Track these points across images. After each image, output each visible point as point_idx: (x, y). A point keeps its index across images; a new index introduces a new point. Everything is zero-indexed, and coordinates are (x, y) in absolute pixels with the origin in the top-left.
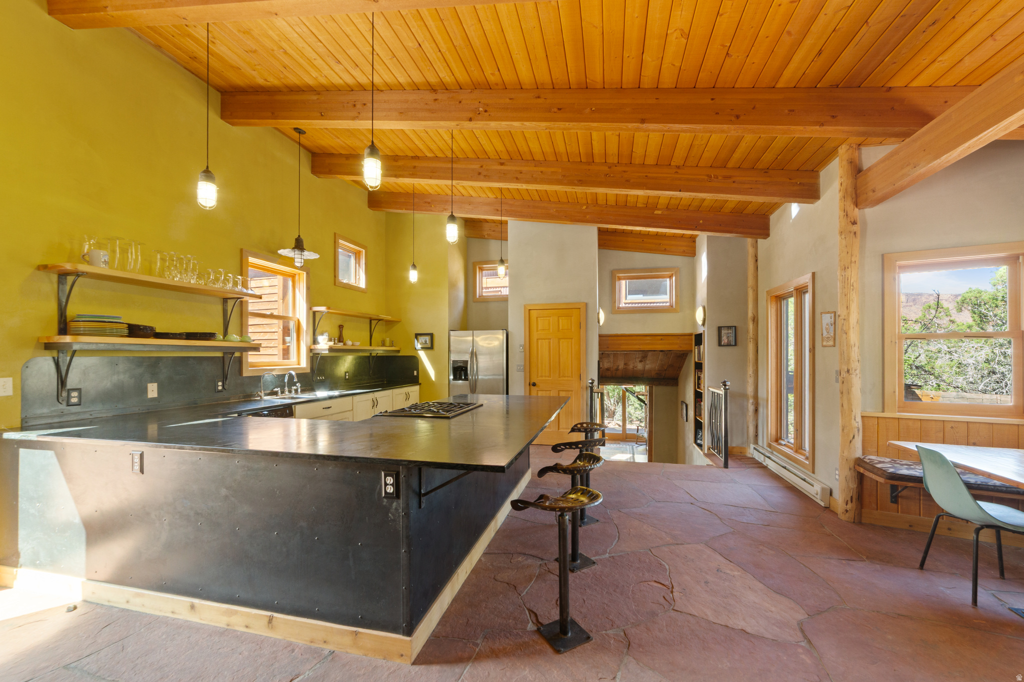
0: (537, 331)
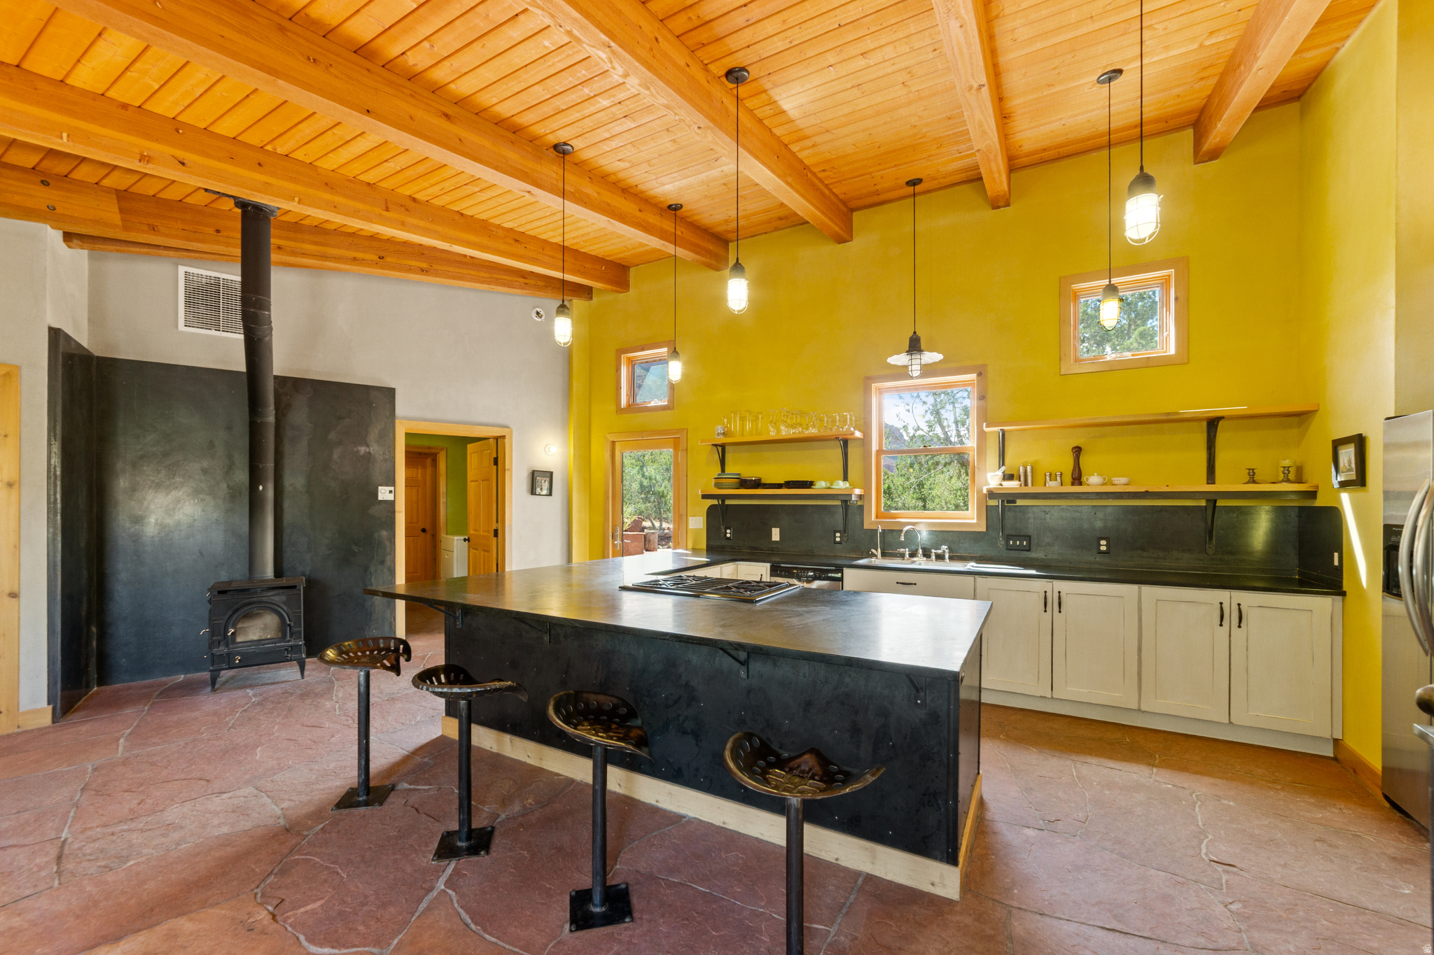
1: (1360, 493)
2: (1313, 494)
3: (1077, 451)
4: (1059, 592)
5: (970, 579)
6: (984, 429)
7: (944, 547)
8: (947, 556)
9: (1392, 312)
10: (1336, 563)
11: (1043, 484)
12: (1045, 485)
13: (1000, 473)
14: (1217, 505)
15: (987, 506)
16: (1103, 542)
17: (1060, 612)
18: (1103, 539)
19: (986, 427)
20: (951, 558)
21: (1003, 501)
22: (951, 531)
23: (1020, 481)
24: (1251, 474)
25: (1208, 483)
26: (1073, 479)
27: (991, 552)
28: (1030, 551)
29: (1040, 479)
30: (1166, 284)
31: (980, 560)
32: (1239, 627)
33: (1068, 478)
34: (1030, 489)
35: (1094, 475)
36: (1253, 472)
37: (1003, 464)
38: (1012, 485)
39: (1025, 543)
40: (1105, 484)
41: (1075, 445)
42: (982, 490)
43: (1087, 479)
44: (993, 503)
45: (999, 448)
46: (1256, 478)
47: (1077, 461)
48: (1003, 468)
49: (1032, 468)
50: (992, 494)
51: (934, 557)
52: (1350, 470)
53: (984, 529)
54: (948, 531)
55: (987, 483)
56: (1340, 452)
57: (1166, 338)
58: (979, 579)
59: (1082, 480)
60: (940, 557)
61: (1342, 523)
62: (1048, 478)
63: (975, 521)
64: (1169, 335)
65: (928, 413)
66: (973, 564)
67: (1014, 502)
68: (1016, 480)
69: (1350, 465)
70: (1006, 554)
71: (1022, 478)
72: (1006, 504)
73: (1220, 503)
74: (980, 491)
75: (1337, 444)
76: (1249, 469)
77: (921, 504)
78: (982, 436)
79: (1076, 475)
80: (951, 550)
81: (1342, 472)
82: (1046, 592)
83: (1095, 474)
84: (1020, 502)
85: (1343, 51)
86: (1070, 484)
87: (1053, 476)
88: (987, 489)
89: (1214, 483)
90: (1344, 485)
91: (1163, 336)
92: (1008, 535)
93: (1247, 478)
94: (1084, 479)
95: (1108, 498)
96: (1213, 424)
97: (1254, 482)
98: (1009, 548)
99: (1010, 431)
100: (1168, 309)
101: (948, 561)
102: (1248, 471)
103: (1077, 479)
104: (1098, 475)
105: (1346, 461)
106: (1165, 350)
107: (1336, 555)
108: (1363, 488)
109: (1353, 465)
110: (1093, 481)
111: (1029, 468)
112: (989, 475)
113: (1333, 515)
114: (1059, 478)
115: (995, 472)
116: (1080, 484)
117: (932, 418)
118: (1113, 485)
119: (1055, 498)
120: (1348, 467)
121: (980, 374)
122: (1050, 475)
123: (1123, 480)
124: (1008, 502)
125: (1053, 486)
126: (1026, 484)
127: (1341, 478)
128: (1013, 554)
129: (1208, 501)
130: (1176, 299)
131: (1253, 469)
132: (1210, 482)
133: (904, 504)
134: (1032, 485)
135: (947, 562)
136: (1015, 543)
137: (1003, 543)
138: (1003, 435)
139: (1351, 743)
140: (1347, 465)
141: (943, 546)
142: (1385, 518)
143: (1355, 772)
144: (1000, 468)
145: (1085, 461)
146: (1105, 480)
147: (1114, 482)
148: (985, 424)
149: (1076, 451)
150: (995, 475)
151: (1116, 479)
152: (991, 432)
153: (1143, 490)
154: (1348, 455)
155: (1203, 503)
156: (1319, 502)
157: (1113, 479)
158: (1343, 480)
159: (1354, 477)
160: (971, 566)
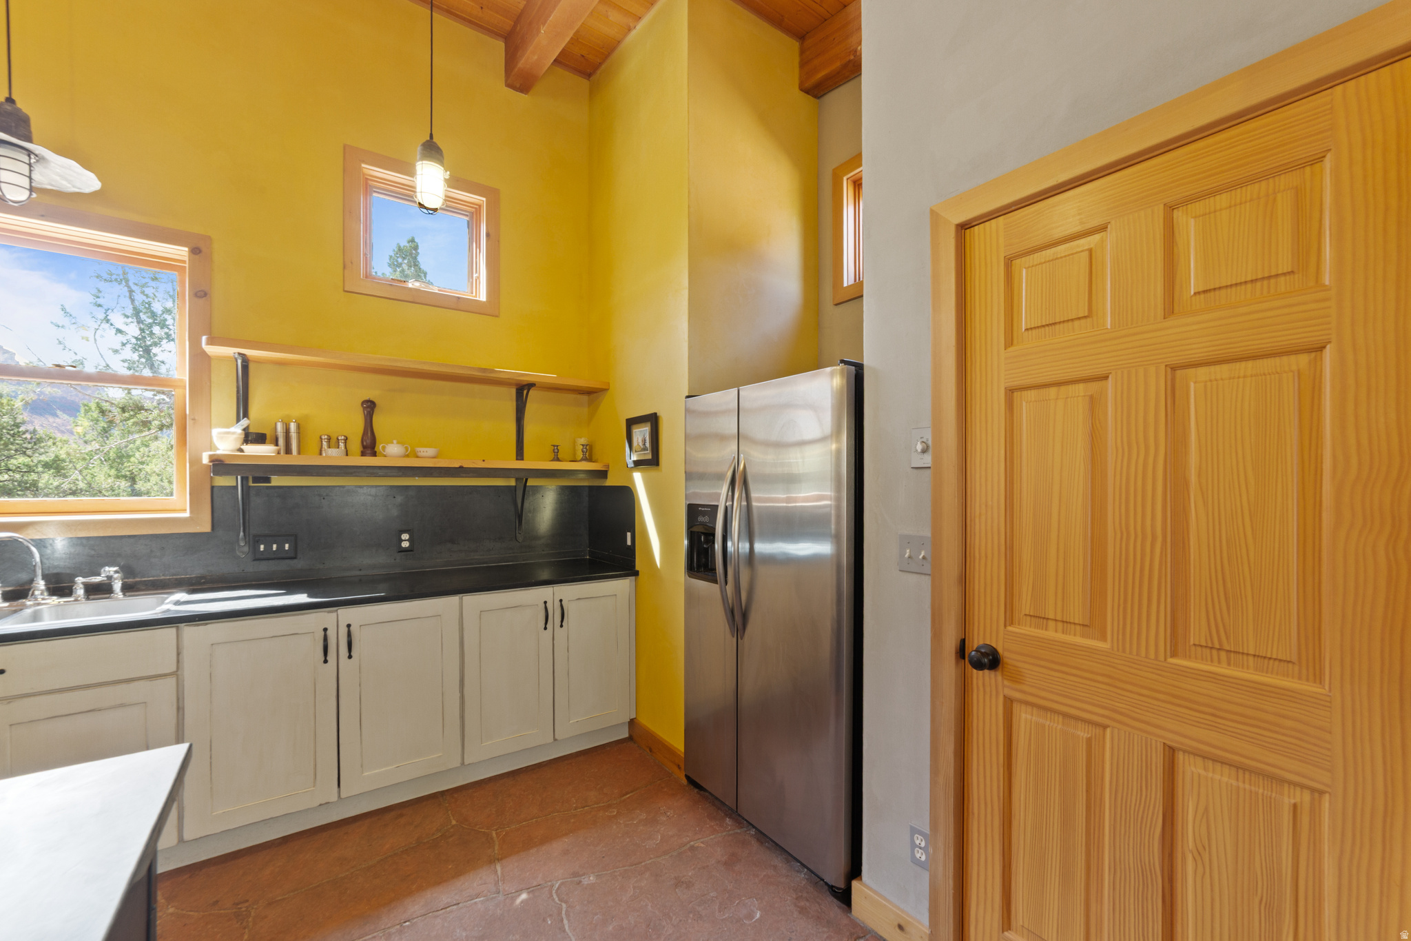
0: (1009, 342)
1: (653, 473)
2: (603, 474)
3: (370, 407)
4: (349, 626)
5: (169, 633)
6: (204, 345)
7: (110, 570)
8: (117, 586)
9: (686, 293)
10: (629, 543)
11: (318, 451)
12: (321, 454)
13: (238, 430)
14: (528, 484)
15: (212, 488)
16: (405, 536)
17: (350, 657)
18: (405, 532)
19: (208, 344)
20: (128, 589)
21: (244, 479)
22: (130, 537)
23: (277, 445)
24: (556, 450)
25: (517, 459)
26: (364, 447)
27: (225, 567)
28: (295, 558)
29: (312, 445)
30: (477, 214)
31: (197, 585)
32: (561, 626)
33: (356, 445)
34: (294, 459)
35: (393, 443)
36: (557, 449)
37: (246, 415)
38: (263, 451)
39: (287, 546)
40: (407, 456)
41: (367, 398)
42: (201, 459)
43: (384, 448)
44: (223, 481)
45: (238, 387)
46: (560, 456)
47: (369, 421)
48: (244, 422)
49: (299, 427)
50: (220, 466)
51: (80, 592)
52: (645, 449)
53: (207, 528)
54: (122, 537)
55: (211, 446)
56: (634, 431)
57: (476, 280)
58: (188, 631)
59: (376, 449)
60: (98, 591)
61: (634, 501)
62: (325, 444)
63: (187, 514)
64: (478, 278)
65: (129, 347)
66: (182, 596)
67: (268, 480)
68: (271, 443)
69: (644, 444)
70: (253, 568)
71: (281, 441)
72: (251, 484)
73: (531, 482)
74: (195, 461)
75: (631, 423)
76: (554, 446)
77: (124, 484)
78: (200, 362)
79: (369, 441)
80: (127, 571)
81: (636, 452)
82: (325, 630)
83: (395, 441)
84: (277, 481)
85: (634, 33)
86: (359, 453)
87: (333, 441)
88: (211, 456)
89: (523, 459)
90: (638, 464)
91: (472, 277)
92: (255, 536)
93: (552, 456)
94: (379, 448)
95: (414, 475)
96: (522, 390)
97: (558, 460)
98: (258, 558)
99: (260, 362)
100: (478, 246)
101: (120, 595)
102: (553, 447)
103: (369, 447)
104: (398, 443)
105: (640, 440)
106: (474, 294)
107: (629, 534)
108: (655, 467)
109: (648, 445)
110: (392, 452)
111: (293, 427)
112: (215, 432)
113: (626, 495)
114: (342, 445)
115: (228, 427)
116: (374, 454)
117: (135, 357)
118: (418, 457)
119: (337, 475)
120: (642, 447)
121: (195, 251)
122: (329, 439)
123: (430, 452)
124: (256, 480)
125: (333, 456)
126: (288, 451)
127: (634, 458)
128: (264, 567)
129: (517, 480)
130: (488, 235)
131: (557, 446)
132: (519, 458)
133: (89, 484)
134: (299, 453)
135: (117, 599)
136: (268, 547)
137: (246, 549)
138: (245, 367)
139: (645, 721)
140: (641, 444)
141: (107, 568)
142: (686, 498)
143: (651, 750)
144: (238, 420)
145: (379, 421)
146: (407, 451)
147: (420, 454)
148: (204, 338)
149: (368, 407)
150: (228, 433)
151: (422, 449)
152: (222, 359)
153: (457, 466)
154: (642, 434)
155: (512, 482)
156: (611, 481)
157: (418, 449)
158: (635, 459)
159: (649, 457)
160: (174, 602)
